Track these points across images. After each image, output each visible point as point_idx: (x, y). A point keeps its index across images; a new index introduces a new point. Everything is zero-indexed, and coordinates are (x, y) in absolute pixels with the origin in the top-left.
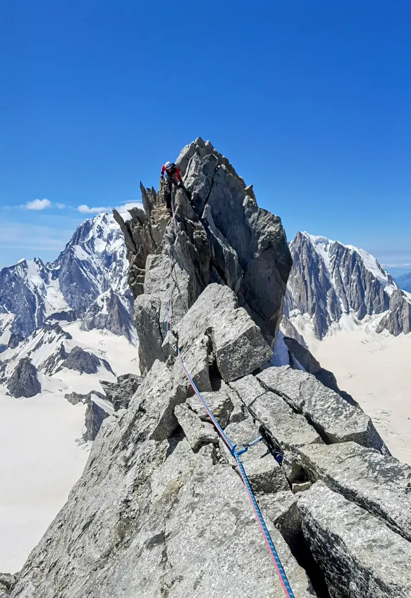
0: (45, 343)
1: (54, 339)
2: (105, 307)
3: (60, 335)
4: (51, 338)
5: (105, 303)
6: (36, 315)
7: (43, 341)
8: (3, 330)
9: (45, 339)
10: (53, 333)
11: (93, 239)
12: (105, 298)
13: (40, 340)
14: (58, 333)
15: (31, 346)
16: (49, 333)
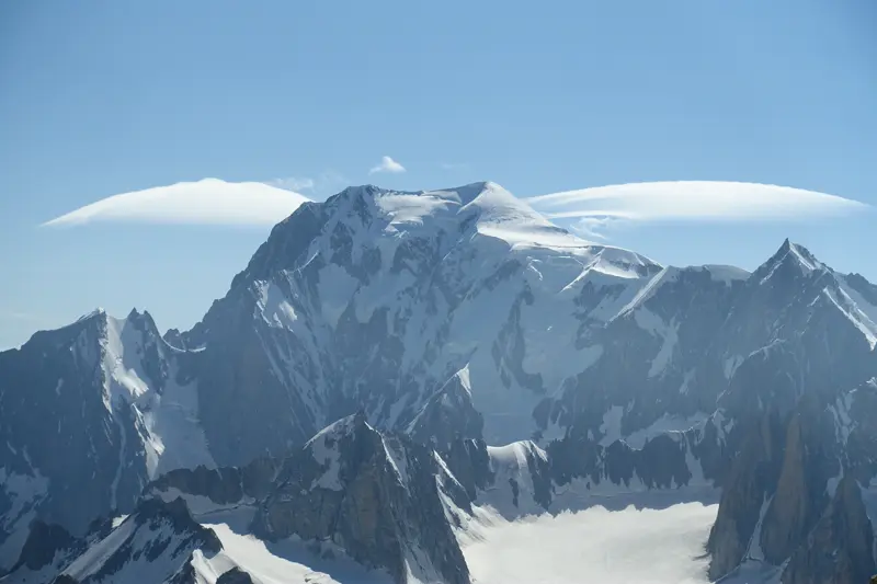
0: (136, 557)
1: (165, 545)
2: (335, 467)
3: (185, 535)
4: (157, 541)
5: (335, 454)
6: (114, 487)
7: (130, 549)
8: (11, 526)
9: (139, 545)
10: (166, 530)
11: (318, 264)
12: (339, 437)
13: (123, 545)
14: (178, 530)
15: (91, 564)
16: (153, 527)
